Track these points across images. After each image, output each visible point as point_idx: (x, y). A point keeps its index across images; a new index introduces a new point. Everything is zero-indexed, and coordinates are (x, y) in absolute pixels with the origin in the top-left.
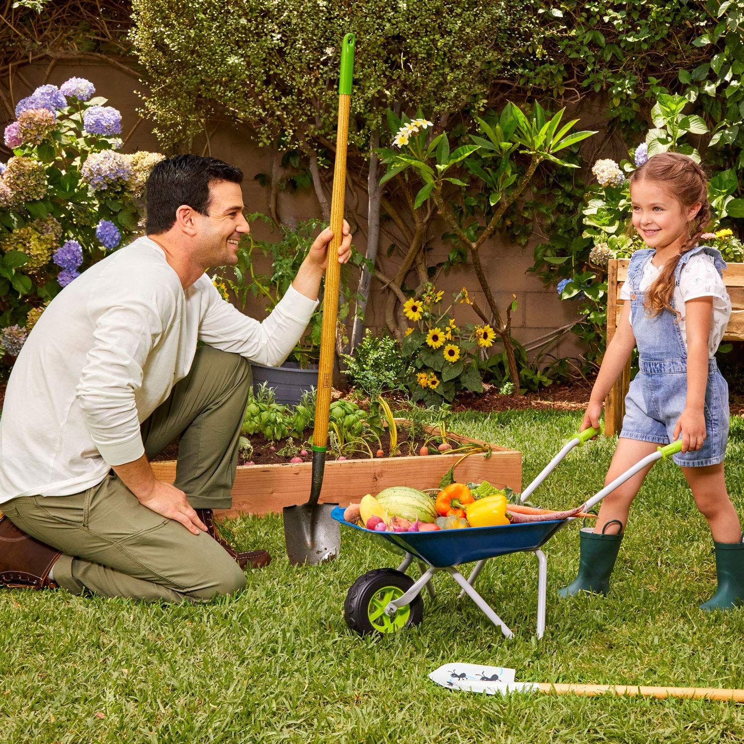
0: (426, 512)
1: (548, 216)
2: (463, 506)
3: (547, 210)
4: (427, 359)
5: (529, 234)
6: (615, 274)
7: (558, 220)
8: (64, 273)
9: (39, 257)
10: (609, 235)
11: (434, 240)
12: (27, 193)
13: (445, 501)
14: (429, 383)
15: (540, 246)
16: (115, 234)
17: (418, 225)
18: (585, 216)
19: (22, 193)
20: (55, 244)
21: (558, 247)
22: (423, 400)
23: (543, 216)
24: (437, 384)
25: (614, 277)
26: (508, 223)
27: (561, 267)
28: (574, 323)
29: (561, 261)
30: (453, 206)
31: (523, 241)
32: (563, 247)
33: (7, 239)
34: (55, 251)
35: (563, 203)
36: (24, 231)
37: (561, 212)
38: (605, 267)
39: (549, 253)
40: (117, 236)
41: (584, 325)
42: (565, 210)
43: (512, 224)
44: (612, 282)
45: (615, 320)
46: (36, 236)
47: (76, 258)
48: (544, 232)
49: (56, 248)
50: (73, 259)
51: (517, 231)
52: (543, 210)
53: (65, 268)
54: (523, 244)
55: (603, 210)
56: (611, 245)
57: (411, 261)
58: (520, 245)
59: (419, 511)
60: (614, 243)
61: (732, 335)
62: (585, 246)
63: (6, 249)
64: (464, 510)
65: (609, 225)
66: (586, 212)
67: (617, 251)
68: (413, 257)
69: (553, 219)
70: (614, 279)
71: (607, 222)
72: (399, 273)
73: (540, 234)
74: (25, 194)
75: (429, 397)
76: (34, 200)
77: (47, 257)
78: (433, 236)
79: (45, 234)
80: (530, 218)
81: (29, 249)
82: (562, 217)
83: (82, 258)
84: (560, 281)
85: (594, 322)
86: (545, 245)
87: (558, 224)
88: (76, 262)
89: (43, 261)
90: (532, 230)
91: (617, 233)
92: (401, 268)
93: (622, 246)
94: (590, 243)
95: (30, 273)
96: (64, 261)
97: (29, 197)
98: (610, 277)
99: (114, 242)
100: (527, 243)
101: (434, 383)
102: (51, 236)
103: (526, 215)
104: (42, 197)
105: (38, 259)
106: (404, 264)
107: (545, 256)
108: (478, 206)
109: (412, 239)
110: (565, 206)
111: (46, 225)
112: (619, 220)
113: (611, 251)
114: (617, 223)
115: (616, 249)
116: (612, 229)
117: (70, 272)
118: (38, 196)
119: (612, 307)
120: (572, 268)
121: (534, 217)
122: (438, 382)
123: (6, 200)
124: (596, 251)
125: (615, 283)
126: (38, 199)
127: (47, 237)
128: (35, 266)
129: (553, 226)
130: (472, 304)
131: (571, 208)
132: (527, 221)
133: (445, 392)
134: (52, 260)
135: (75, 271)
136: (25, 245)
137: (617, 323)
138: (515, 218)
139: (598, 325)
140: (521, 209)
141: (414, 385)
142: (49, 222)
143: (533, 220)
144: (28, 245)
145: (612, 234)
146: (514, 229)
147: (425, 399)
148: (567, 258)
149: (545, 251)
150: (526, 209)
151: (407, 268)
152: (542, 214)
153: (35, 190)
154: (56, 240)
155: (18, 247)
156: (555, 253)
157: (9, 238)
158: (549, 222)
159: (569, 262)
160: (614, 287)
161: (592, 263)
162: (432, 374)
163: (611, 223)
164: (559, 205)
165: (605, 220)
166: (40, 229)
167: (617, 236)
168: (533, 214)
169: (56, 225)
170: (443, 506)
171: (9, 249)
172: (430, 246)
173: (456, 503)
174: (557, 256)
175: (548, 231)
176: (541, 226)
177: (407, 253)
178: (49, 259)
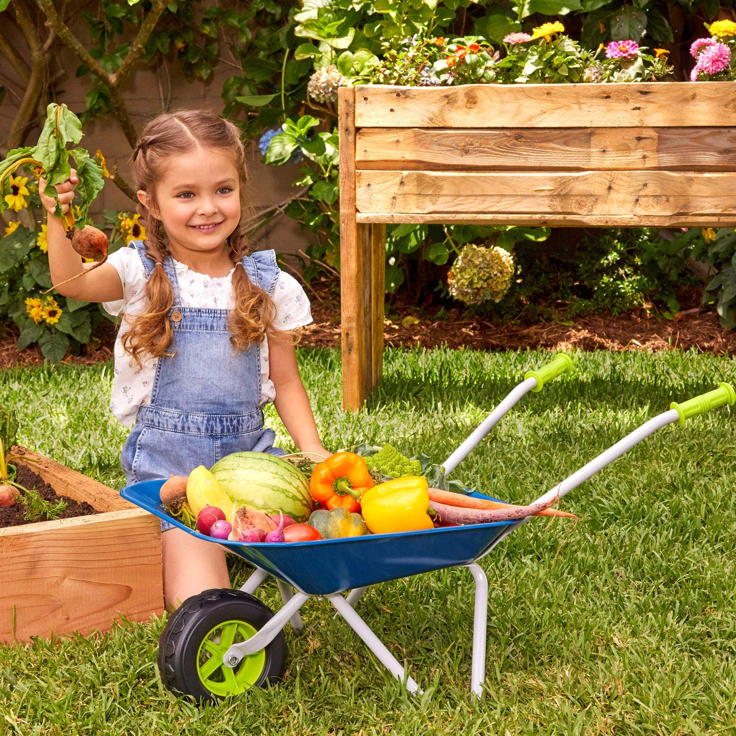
0: (294, 498)
1: (242, 31)
2: (355, 492)
3: (239, 22)
4: (40, 274)
5: (215, 62)
6: (351, 113)
7: (257, 37)
10: (339, 51)
11: (64, 77)
13: (325, 481)
14: (45, 315)
15: (232, 79)
17: (36, 54)
18: (298, 23)
21: (258, 80)
22: (37, 343)
23: (233, 32)
24: (58, 316)
25: (350, 119)
26: (180, 45)
27: (264, 110)
28: (289, 201)
29: (264, 101)
30: (91, 22)
31: (204, 73)
32: (268, 78)
35: (264, 10)
37: (263, 25)
38: (334, 107)
39: (246, 89)
41: (303, 202)
42: (269, 20)
43: (186, 48)
44: (347, 130)
45: (355, 199)
48: (237, 59)
51: (193, 58)
52: (234, 22)
54: (205, 77)
55: (328, 11)
56: (343, 68)
57: (30, 111)
58: (201, 79)
59: (283, 496)
60: (348, 65)
61: (569, 217)
62: (301, 75)
64: (355, 498)
65: (338, 36)
66: (300, 17)
67: (353, 79)
68: (33, 106)
69: (250, 36)
70: (350, 124)
71: (333, 31)
72: (12, 132)
73: (231, 61)
75: (47, 337)
78: (62, 71)
80: (213, 35)
82: (265, 32)
84: (265, 133)
85: (320, 199)
86: (240, 79)
87: (257, 43)
90: (219, 55)
91: (352, 48)
92: (15, 124)
93: (362, 69)
94: (309, 68)
98: (342, 121)
100: (211, 77)
101: (52, 314)
103: (207, 30)
106: (18, 117)
107: (239, 95)
108: (129, 20)
109: (29, 77)
110: (268, 14)
112: (355, 27)
113: (343, 78)
114: (352, 32)
115: (352, 75)
116: (344, 42)
119: (348, 174)
120: (283, 112)
121: (219, 33)
122: (60, 311)
124: (318, 79)
125: (352, 130)
129: (251, 47)
130: (112, 177)
131: (278, 17)
132: (209, 40)
133: (74, 329)
137: (357, 203)
138: (190, 37)
139: (327, 204)
140: (198, 23)
141: (22, 318)
143: (218, 40)
145: (344, 50)
146: (190, 55)
147: (42, 341)
148: (274, 95)
149: (240, 89)
150: (206, 21)
151: (25, 123)
152: (232, 27)
156: (255, 91)
158: (244, 40)
159: (276, 102)
160: (351, 138)
161: (312, 100)
162: (50, 299)
163: (342, 32)
164: (259, 13)
165: (332, 29)
167: (353, 53)
168: (219, 30)
170: (322, 490)
172: (59, 88)
173: (344, 485)
174: (259, 94)
175: (243, 55)
176: (233, 48)
177: (22, 98)
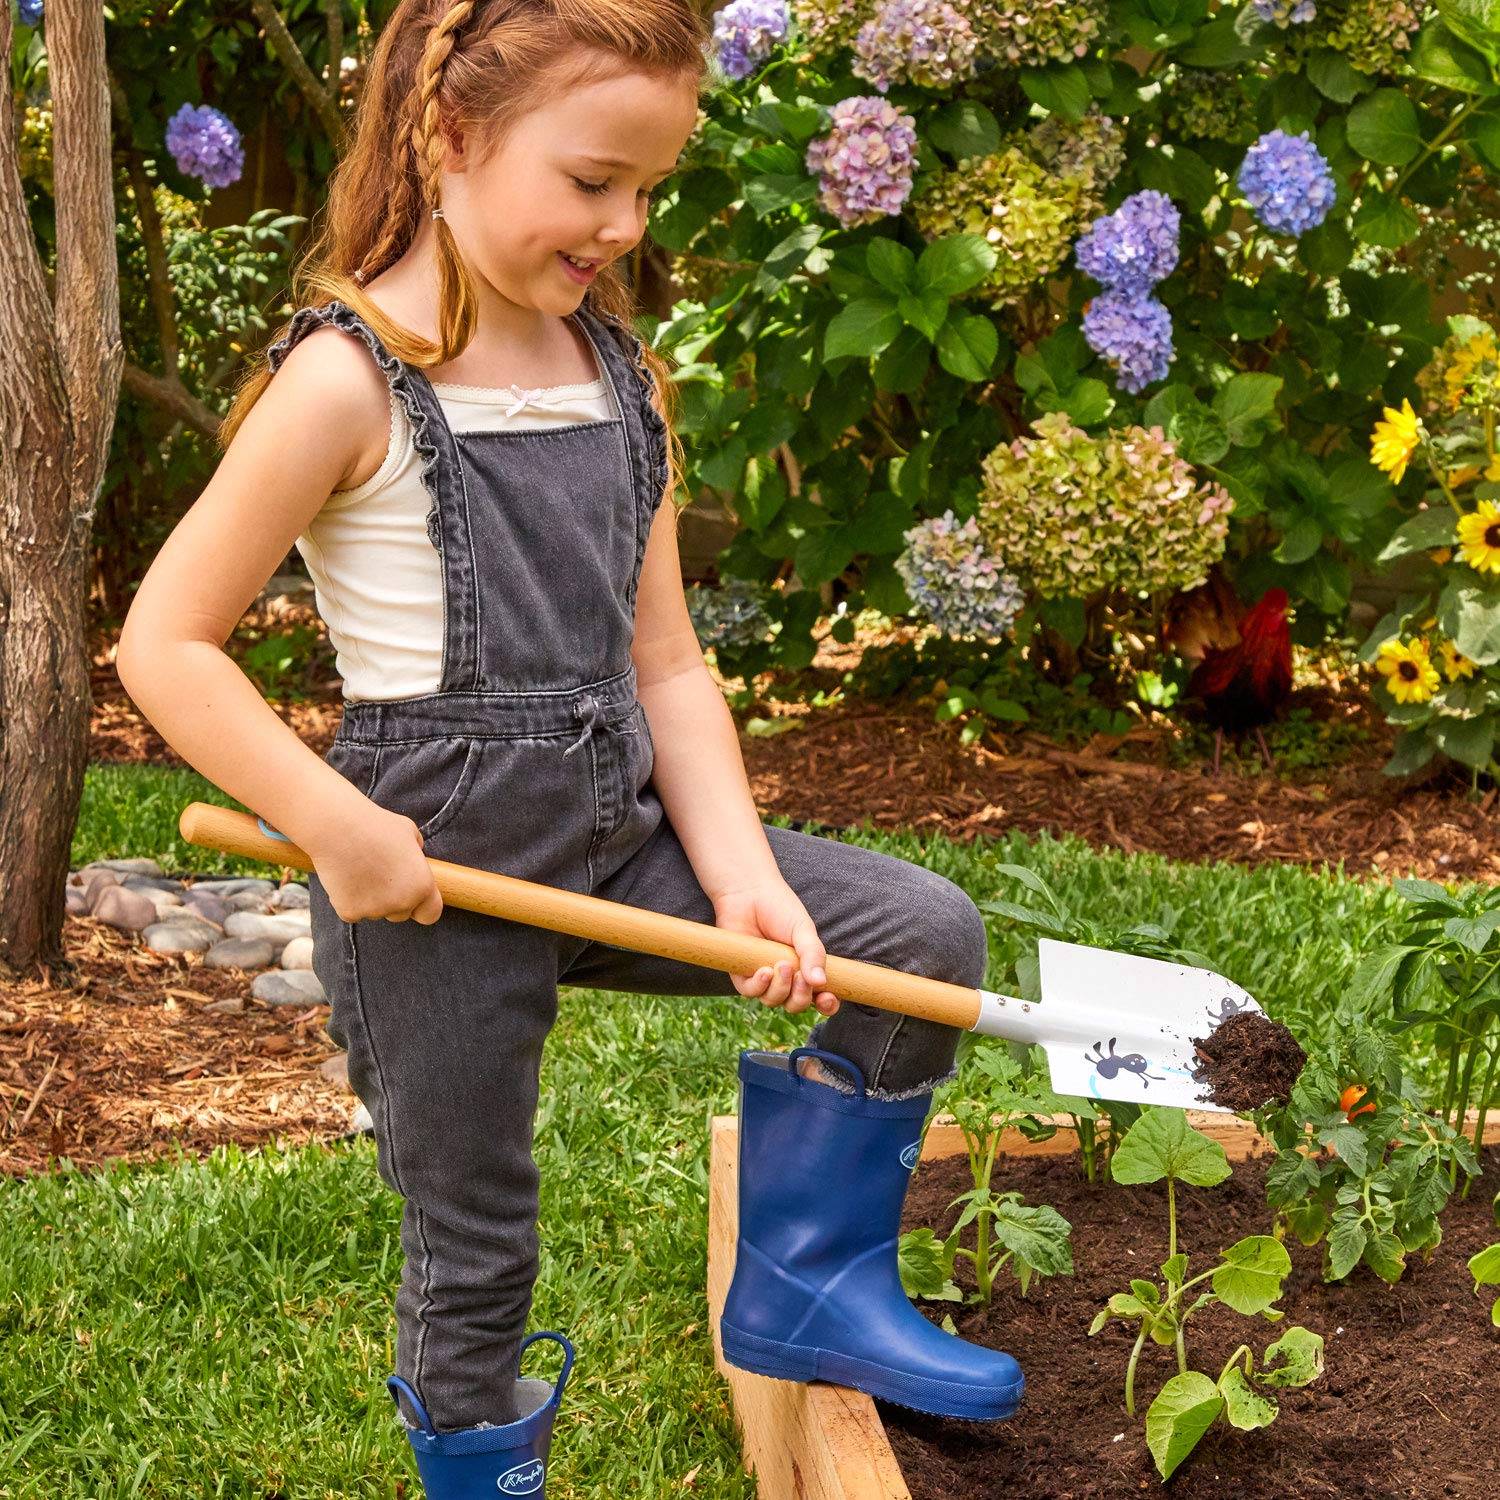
8: (1107, 302)
9: (1030, 252)
12: (1030, 38)
16: (1313, 184)
19: (1011, 34)
20: (1088, 204)
33: (937, 195)
34: (1085, 226)
36: (995, 165)
40: (1319, 194)
46: (1030, 179)
47: (1154, 254)
49: (1092, 215)
50: (1145, 258)
53: (1110, 287)
63: (928, 230)
74: (1020, 38)
76: (1053, 63)
77: (1057, 250)
79: (1064, 171)
81: (1001, 226)
83: (1176, 253)
88: (1154, 266)
89: (1042, 262)
95: (997, 306)
96: (1111, 263)
97: (1034, 52)
99: (1305, 213)
102: (1081, 175)
104: (1081, 51)
105: (1025, 258)
111: (1072, 140)
117: (1127, 300)
118: (1068, 49)
123: (949, 63)
126: (1067, 59)
127: (1068, 181)
128: (1015, 281)
134: (1072, 258)
135: (1143, 297)
136: (988, 212)
142: (1086, 131)
144: (998, 210)
153: (1057, 25)
154: (1096, 189)
155: (967, 218)
157: (941, 188)
166: (1048, 153)
169: (1108, 139)
171: (939, 227)
178: (1063, 255)
